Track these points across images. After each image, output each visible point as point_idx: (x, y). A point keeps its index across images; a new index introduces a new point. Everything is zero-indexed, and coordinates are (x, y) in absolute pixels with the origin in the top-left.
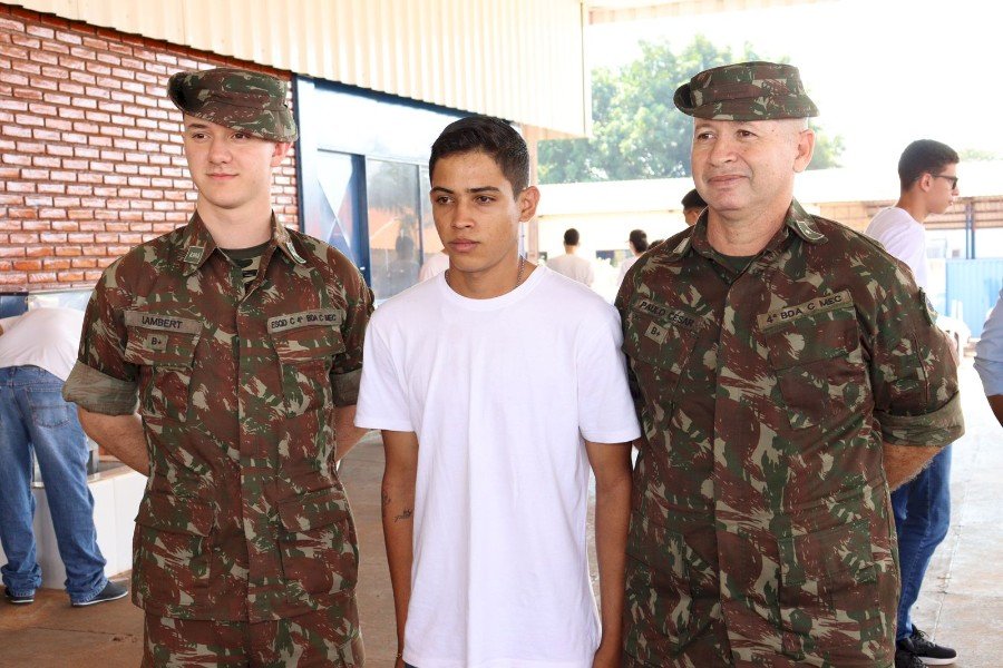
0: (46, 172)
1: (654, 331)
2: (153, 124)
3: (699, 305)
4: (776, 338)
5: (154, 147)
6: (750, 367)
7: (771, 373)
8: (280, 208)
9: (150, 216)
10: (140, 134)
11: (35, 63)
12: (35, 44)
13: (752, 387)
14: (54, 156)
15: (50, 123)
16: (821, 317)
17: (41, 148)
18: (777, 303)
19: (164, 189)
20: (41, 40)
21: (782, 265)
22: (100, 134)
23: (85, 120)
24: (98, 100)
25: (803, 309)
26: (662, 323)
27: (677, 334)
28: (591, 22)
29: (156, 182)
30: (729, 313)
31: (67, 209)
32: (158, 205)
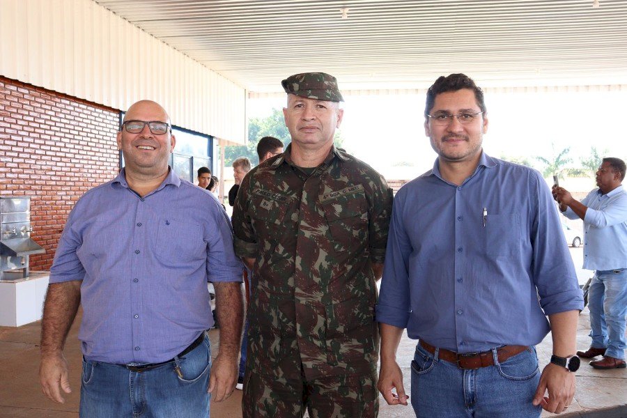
0: (10, 147)
1: (265, 204)
2: (58, 129)
3: (288, 191)
4: (328, 206)
5: (58, 139)
6: (315, 221)
7: (326, 223)
8: (112, 168)
9: (55, 168)
10: (52, 133)
11: (8, 100)
12: (9, 92)
13: (316, 230)
14: (14, 140)
15: (13, 126)
16: (349, 196)
17: (9, 137)
18: (328, 190)
19: (61, 157)
20: (11, 91)
21: (329, 171)
22: (34, 132)
23: (28, 126)
24: (35, 117)
25: (341, 193)
26: (269, 200)
27: (277, 205)
28: (249, 98)
29: (58, 154)
30: (305, 194)
31: (18, 163)
32: (59, 164)
